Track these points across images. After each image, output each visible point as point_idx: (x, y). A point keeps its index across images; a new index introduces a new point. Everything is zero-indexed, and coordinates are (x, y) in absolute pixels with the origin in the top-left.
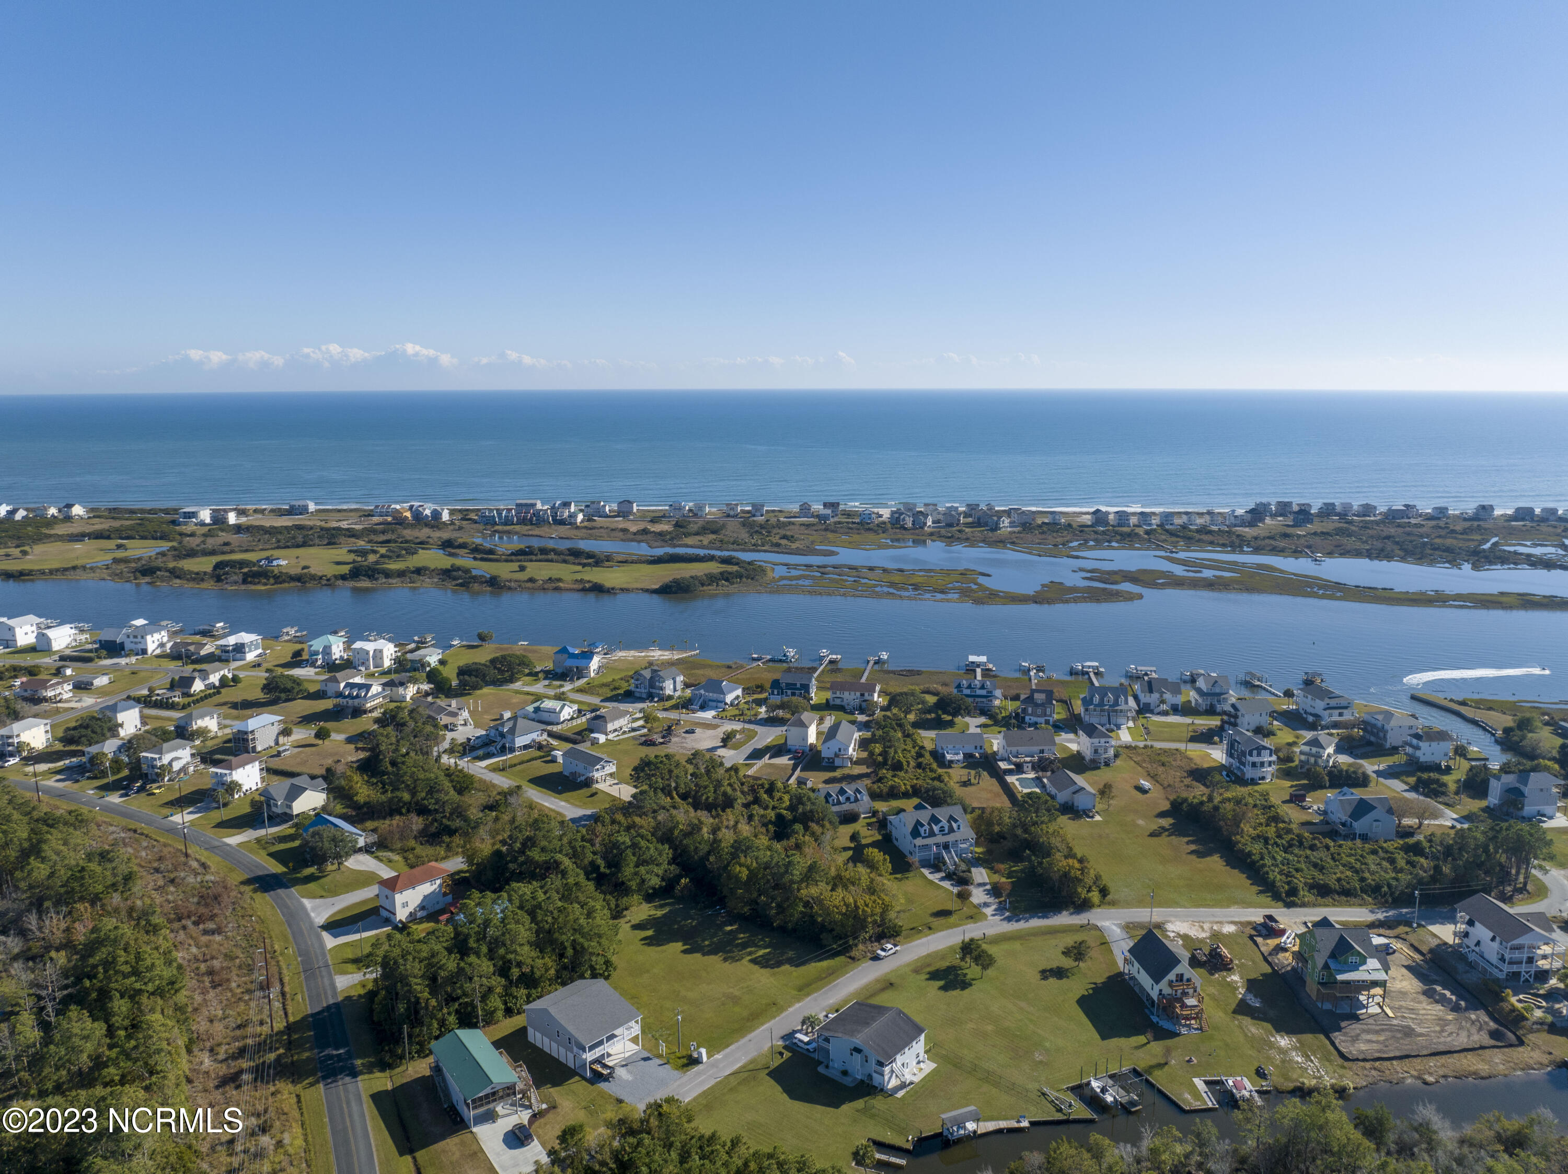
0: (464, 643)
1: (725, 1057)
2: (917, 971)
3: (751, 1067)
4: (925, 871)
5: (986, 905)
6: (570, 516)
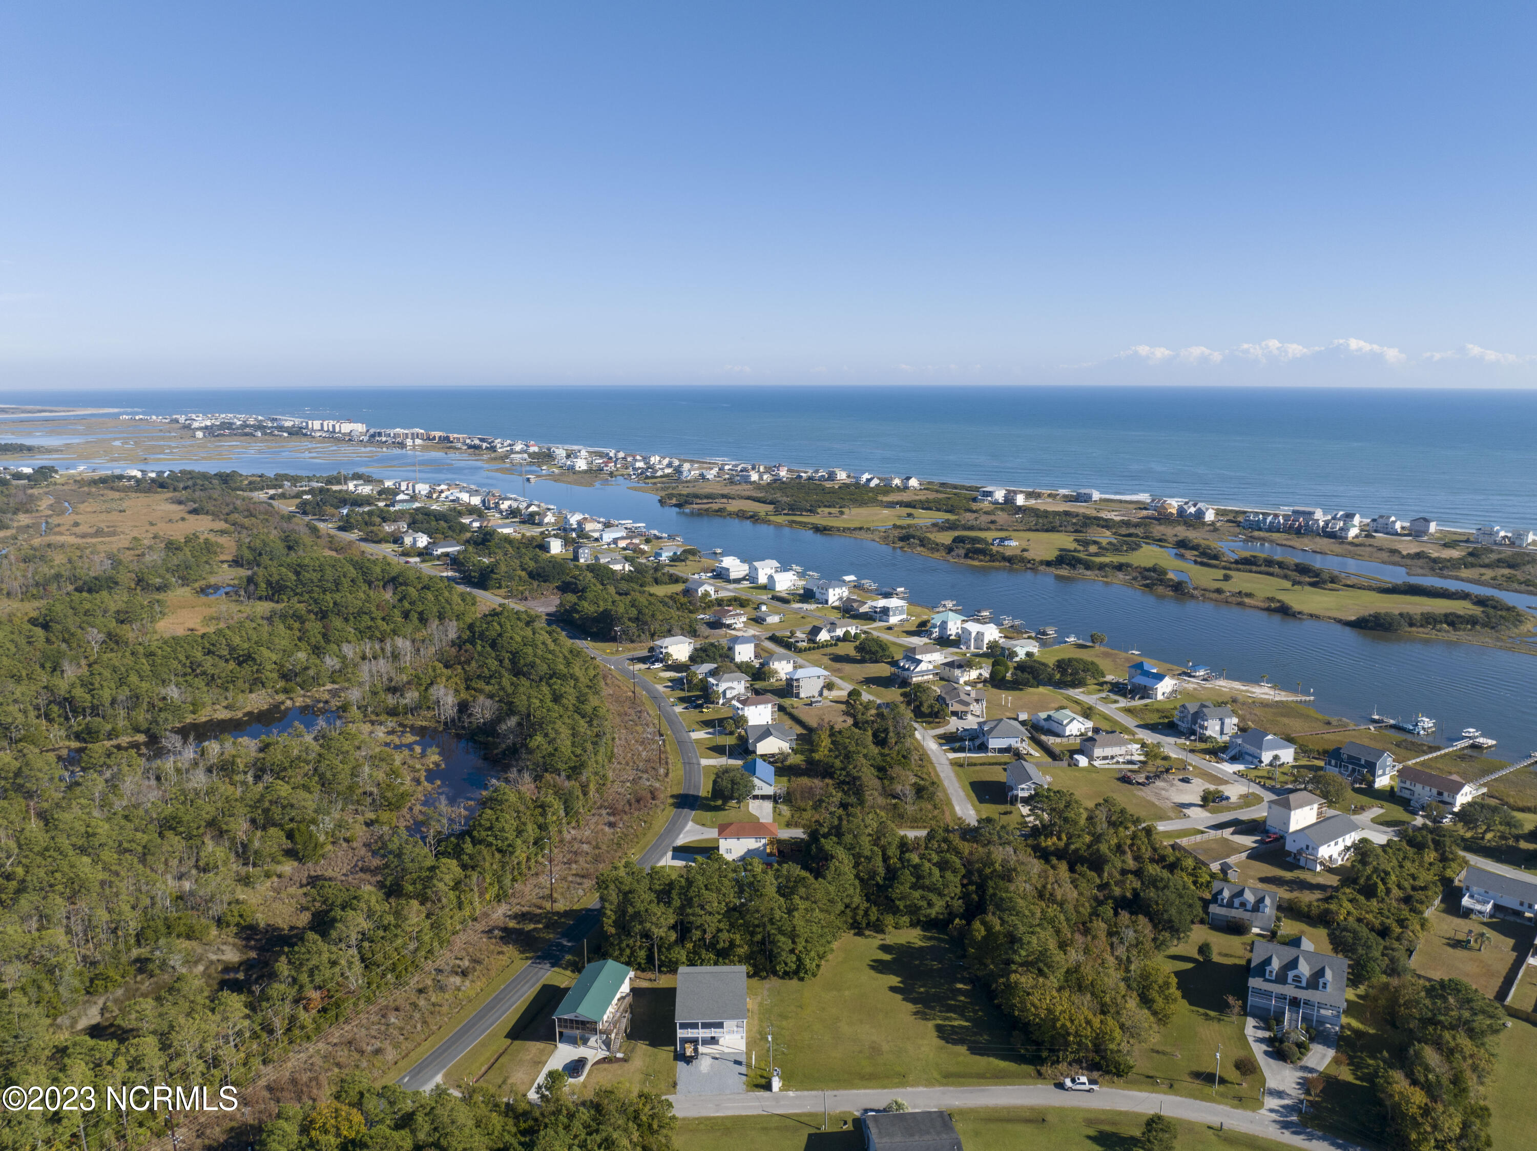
0: (1081, 642)
1: (796, 1097)
2: (1089, 1122)
3: (802, 1119)
4: (1251, 1022)
5: (1279, 1094)
6: (1341, 529)
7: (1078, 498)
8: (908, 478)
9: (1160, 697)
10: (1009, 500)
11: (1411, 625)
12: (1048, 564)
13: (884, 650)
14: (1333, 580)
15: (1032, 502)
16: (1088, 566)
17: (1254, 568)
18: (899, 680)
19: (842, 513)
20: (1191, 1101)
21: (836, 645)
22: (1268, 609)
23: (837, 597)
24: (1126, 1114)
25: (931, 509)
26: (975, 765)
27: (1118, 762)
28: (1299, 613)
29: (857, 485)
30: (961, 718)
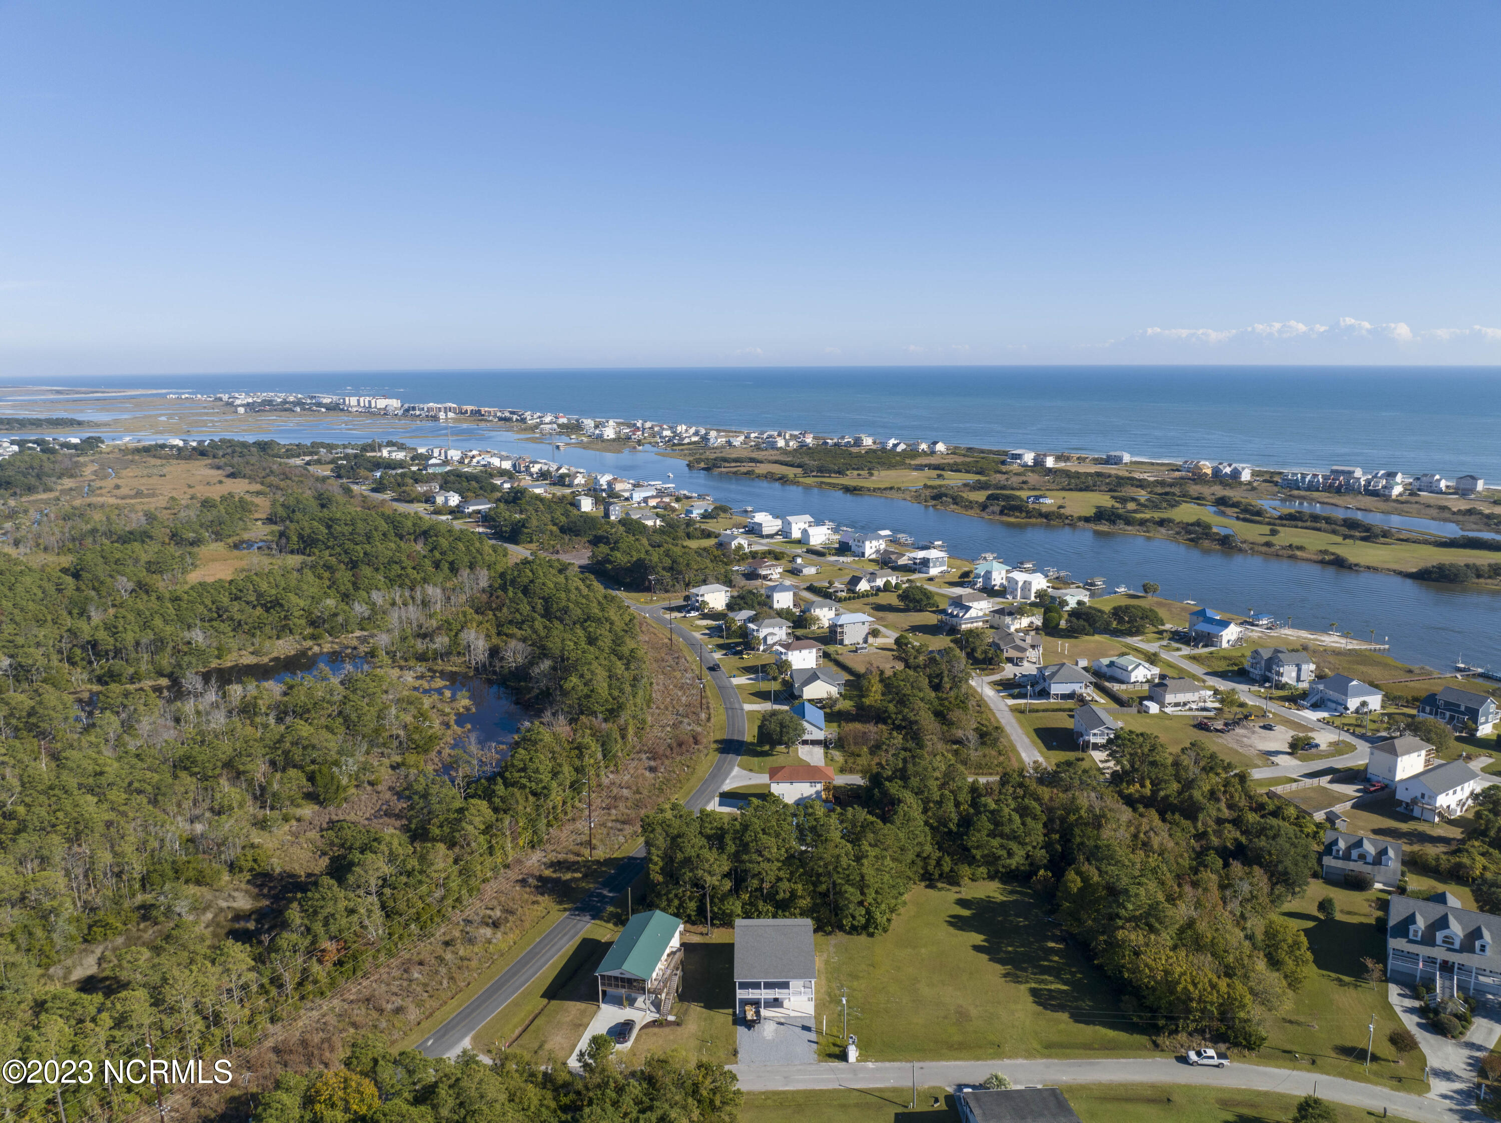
0: (1131, 592)
3: (886, 1095)
5: (1448, 1076)
6: (1384, 487)
7: (1108, 461)
8: (935, 443)
9: (1225, 645)
10: (1039, 463)
11: (1479, 576)
12: (1087, 520)
13: (928, 598)
14: (1385, 534)
15: (1061, 465)
16: (1128, 522)
17: (1300, 524)
18: (947, 628)
19: (871, 475)
20: (1341, 1080)
21: (876, 595)
22: (1322, 562)
23: (874, 549)
24: (1266, 1094)
25: (960, 471)
26: (1037, 711)
27: (1191, 709)
28: (1356, 565)
29: (884, 450)
30: (1017, 665)
